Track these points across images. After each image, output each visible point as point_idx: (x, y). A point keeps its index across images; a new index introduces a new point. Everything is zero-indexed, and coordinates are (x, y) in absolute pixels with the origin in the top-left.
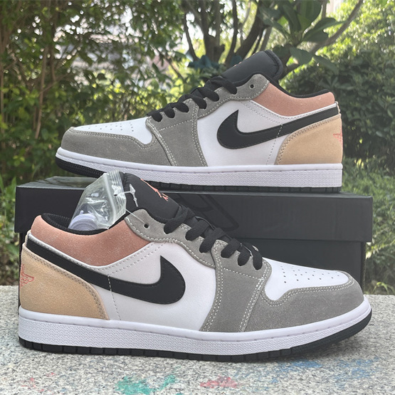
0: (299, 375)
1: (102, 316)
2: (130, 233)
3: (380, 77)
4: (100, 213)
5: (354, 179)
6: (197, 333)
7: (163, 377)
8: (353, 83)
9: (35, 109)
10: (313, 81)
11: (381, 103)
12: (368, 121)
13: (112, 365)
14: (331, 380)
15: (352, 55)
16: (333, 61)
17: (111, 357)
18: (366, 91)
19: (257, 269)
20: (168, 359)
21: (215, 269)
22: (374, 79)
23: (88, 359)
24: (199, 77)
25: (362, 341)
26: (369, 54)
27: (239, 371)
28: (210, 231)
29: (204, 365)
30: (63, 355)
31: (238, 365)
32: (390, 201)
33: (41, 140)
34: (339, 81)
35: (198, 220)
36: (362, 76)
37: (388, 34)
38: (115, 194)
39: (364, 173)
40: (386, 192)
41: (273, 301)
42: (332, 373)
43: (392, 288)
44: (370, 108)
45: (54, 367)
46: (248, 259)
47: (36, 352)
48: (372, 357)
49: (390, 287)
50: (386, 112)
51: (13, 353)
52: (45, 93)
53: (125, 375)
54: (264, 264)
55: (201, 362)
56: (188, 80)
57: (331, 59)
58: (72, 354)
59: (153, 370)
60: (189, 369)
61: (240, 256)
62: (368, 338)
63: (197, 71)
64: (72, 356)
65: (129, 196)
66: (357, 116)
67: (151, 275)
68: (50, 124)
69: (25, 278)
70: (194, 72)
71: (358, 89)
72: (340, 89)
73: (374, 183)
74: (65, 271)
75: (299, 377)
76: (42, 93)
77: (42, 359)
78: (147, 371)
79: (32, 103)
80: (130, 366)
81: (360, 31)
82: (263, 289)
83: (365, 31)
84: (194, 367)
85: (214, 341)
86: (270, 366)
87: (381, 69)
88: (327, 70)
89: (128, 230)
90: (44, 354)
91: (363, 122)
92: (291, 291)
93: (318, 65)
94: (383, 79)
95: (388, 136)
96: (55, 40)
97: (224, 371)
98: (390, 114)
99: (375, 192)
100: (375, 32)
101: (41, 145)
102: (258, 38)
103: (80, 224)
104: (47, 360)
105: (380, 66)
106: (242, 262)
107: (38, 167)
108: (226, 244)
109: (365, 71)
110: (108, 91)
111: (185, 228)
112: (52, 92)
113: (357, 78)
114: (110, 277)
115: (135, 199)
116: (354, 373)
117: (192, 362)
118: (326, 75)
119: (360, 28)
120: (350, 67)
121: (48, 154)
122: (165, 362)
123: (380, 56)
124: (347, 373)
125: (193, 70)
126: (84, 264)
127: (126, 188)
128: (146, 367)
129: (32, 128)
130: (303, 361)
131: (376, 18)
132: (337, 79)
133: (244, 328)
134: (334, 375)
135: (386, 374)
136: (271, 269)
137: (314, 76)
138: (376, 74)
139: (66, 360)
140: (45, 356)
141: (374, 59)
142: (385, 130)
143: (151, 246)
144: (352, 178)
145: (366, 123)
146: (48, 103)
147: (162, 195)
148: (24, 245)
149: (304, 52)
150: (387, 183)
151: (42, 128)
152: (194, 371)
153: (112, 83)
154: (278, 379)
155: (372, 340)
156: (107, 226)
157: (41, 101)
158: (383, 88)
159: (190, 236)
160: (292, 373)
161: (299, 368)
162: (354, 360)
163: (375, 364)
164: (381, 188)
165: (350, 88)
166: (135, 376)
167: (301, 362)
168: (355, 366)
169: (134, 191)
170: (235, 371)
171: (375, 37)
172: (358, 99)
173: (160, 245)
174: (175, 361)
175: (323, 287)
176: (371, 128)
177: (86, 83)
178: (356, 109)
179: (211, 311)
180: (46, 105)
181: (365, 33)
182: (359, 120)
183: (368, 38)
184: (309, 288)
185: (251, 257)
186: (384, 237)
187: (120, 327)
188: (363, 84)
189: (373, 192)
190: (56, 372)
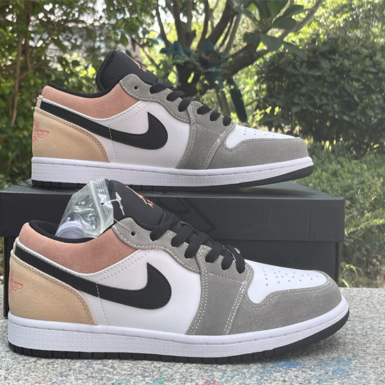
0: (282, 376)
1: (90, 321)
2: (117, 241)
3: (347, 63)
4: (87, 221)
5: (323, 163)
6: (183, 336)
7: (151, 382)
8: (321, 69)
9: (11, 98)
10: (282, 67)
11: (347, 88)
12: (336, 106)
13: (102, 370)
14: (312, 381)
15: (319, 41)
16: (301, 48)
17: (99, 361)
18: (334, 77)
19: (240, 273)
20: (155, 362)
21: (200, 273)
22: (341, 64)
23: (78, 364)
24: (171, 63)
25: (340, 338)
26: (336, 40)
27: (225, 373)
28: (194, 236)
29: (191, 368)
30: (52, 360)
31: (223, 367)
32: (357, 184)
33: (17, 128)
34: (307, 66)
35: (183, 225)
36: (330, 62)
37: (353, 19)
38: (102, 202)
39: (332, 156)
40: (353, 176)
41: (256, 304)
42: (313, 373)
43: (360, 270)
44: (337, 93)
45: (45, 374)
46: (231, 263)
47: (26, 358)
48: (350, 355)
49: (358, 268)
50: (353, 97)
51: (4, 359)
52: (21, 81)
53: (114, 381)
54: (247, 268)
55: (187, 365)
56: (161, 67)
57: (300, 45)
58: (62, 358)
59: (141, 375)
60: (176, 372)
61: (223, 260)
62: (346, 334)
63: (169, 57)
64: (61, 360)
65: (115, 204)
66: (325, 101)
67: (138, 281)
68: (26, 111)
69: (14, 285)
70: (167, 58)
71: (325, 74)
72: (308, 75)
73: (342, 166)
74: (54, 278)
75: (282, 379)
76: (17, 81)
77: (33, 364)
78: (135, 376)
79: (7, 92)
80: (119, 370)
81: (326, 15)
82: (246, 293)
83: (331, 15)
84: (181, 370)
85: (199, 344)
86: (254, 367)
87: (347, 55)
88: (295, 56)
89: (116, 238)
90: (34, 359)
91: (331, 107)
92: (273, 293)
93: (287, 51)
94: (350, 64)
95: (354, 120)
96: (30, 29)
97: (210, 374)
98: (356, 98)
99: (343, 176)
100: (341, 16)
101: (17, 133)
102: (229, 25)
103: (67, 231)
104: (38, 366)
105: (346, 52)
106: (225, 266)
107: (15, 154)
108: (210, 249)
109: (333, 57)
110: (82, 77)
111: (170, 235)
112: (28, 80)
113: (325, 64)
114: (98, 284)
115: (121, 207)
116: (334, 372)
117: (178, 365)
118: (295, 61)
119: (326, 12)
120: (317, 53)
121: (24, 142)
122: (153, 366)
123: (346, 42)
124: (327, 373)
125: (165, 55)
126: (73, 272)
127: (112, 196)
128: (134, 371)
129: (8, 116)
130: (285, 361)
131: (341, 3)
132: (305, 64)
133: (228, 331)
134: (315, 375)
135: (364, 373)
136: (253, 272)
137: (283, 62)
138: (343, 60)
139: (56, 366)
140: (35, 362)
141: (341, 45)
142: (352, 114)
143: (138, 254)
144: (320, 161)
145: (333, 107)
146: (24, 90)
147: (147, 202)
148: (12, 252)
149: (273, 38)
150: (355, 167)
151: (18, 115)
152: (181, 374)
153: (86, 68)
154: (262, 381)
155: (349, 337)
156: (95, 235)
157: (17, 89)
158: (350, 73)
159: (175, 243)
160: (275, 374)
161: (281, 369)
162: (333, 359)
163: (354, 362)
164: (349, 172)
165: (318, 74)
166: (124, 381)
167: (283, 362)
168: (335, 365)
169: (120, 199)
170: (221, 373)
171: (341, 21)
172: (326, 84)
173: (146, 252)
174: (162, 363)
175: (303, 289)
176: (338, 112)
177: (60, 69)
178: (323, 94)
179: (197, 315)
180: (22, 92)
181: (331, 17)
182: (327, 105)
183: (333, 22)
184: (290, 290)
185: (234, 261)
186: (353, 221)
187: (108, 332)
188: (331, 70)
189: (341, 175)
190: (47, 379)
